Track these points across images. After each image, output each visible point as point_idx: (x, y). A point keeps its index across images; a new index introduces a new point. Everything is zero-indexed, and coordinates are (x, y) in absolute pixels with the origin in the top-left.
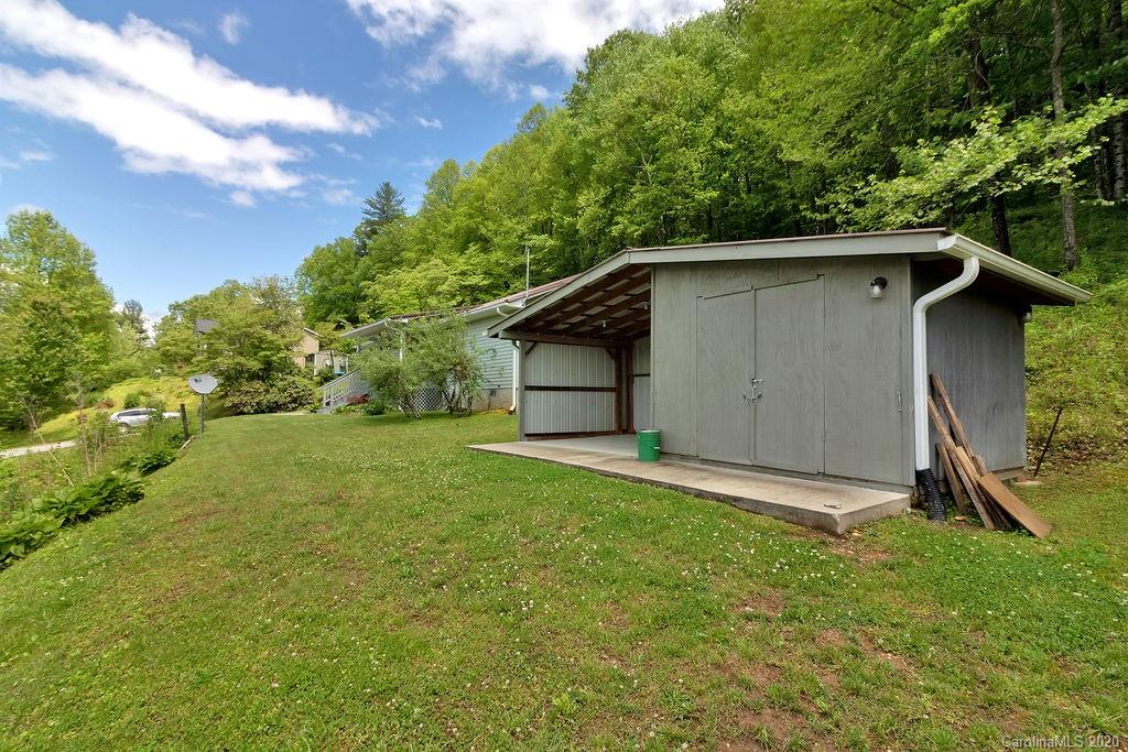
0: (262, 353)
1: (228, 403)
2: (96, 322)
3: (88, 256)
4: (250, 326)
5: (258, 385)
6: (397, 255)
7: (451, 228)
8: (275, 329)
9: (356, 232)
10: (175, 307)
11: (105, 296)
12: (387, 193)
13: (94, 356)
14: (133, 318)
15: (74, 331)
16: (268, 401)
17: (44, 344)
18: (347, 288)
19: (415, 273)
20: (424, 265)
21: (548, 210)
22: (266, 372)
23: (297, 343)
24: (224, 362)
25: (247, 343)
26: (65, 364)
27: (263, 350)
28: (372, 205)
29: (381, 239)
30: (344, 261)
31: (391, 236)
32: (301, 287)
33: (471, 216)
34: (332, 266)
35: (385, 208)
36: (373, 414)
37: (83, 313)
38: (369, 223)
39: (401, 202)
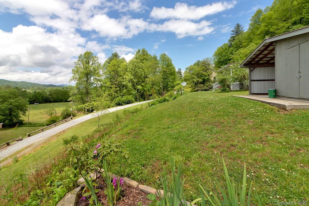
0: (202, 77)
1: (196, 90)
2: (173, 73)
3: (171, 60)
4: (200, 71)
5: (202, 85)
6: (241, 45)
7: (259, 32)
8: (205, 71)
9: (229, 41)
10: (187, 68)
11: (174, 68)
12: (238, 26)
13: (172, 81)
14: (180, 72)
15: (169, 76)
16: (204, 89)
17: (165, 78)
18: (226, 57)
19: (246, 49)
20: (249, 46)
21: (301, 14)
22: (204, 82)
23: (211, 74)
24: (195, 80)
25: (199, 75)
26: (168, 82)
27: (203, 76)
28: (233, 32)
29: (236, 41)
30: (225, 50)
31: (239, 39)
32: (214, 59)
33: (267, 26)
34: (222, 52)
35: (238, 31)
36: (223, 91)
37: (170, 72)
38: (232, 37)
39: (243, 28)
